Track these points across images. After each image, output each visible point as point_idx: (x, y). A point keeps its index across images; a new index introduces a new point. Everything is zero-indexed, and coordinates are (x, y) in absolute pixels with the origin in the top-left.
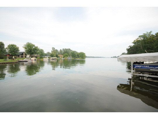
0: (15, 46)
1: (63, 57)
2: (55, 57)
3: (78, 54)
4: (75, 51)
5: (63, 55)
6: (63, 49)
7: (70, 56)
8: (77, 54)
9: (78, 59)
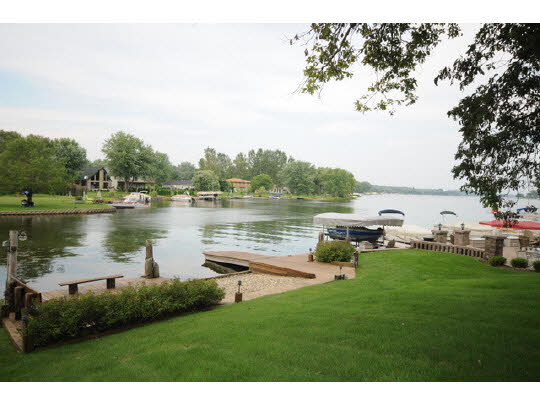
0: (74, 144)
1: (247, 187)
2: (216, 188)
3: (320, 176)
4: (307, 164)
5: (248, 178)
6: (252, 153)
7: (280, 185)
8: (312, 177)
9: (317, 200)
